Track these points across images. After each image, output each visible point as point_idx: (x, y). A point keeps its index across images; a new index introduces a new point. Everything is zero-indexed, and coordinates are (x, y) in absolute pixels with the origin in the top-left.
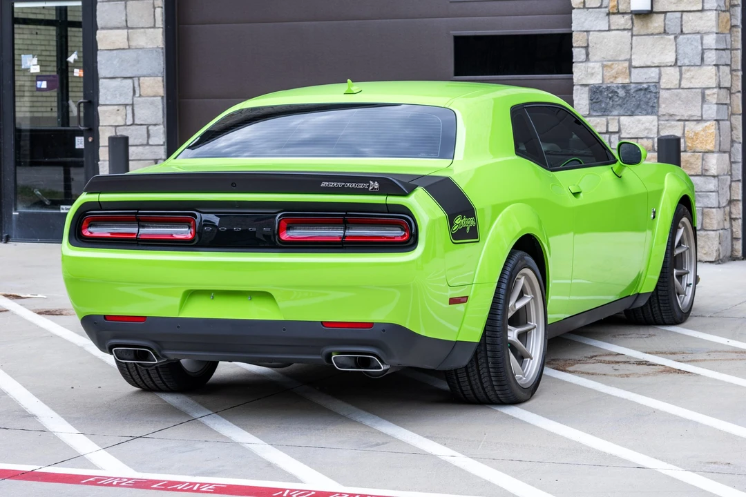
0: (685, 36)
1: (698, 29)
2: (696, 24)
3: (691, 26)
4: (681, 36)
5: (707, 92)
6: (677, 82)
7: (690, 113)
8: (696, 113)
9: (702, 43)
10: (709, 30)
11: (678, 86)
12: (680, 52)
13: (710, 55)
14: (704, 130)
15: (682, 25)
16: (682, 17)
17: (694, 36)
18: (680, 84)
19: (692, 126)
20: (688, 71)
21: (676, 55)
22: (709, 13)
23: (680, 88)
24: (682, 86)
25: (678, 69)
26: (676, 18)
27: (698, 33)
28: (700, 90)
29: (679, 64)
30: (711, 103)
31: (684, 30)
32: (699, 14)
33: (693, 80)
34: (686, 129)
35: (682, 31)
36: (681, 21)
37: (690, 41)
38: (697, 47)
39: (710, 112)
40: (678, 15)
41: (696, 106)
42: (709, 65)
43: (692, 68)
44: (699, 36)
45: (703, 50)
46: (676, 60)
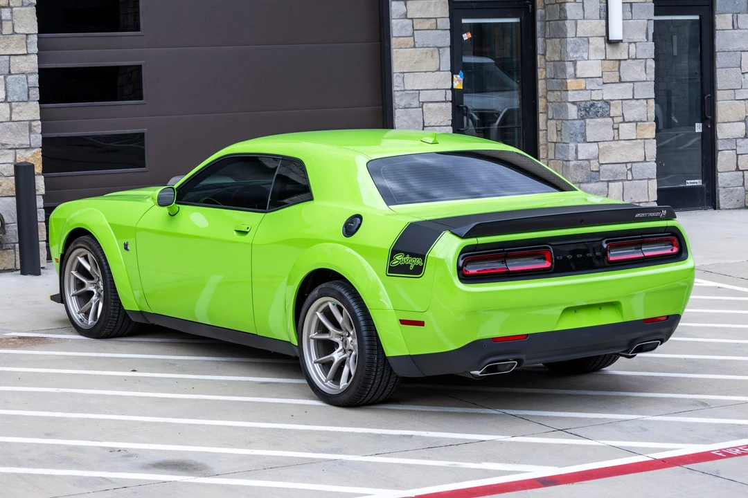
0: (13, 76)
1: (24, 70)
2: (22, 65)
3: (17, 67)
4: (10, 77)
5: (34, 123)
6: (8, 116)
7: (20, 142)
8: (25, 141)
9: (27, 82)
10: (32, 70)
11: (9, 120)
12: (9, 90)
13: (35, 92)
14: (32, 156)
15: (10, 67)
16: (9, 61)
17: (21, 76)
18: (11, 117)
19: (23, 154)
20: (17, 106)
21: (6, 93)
22: (32, 56)
23: (11, 121)
24: (13, 119)
25: (8, 104)
26: (5, 61)
27: (23, 73)
28: (28, 122)
29: (9, 100)
30: (37, 133)
31: (12, 71)
32: (24, 57)
33: (21, 114)
34: (18, 156)
35: (10, 72)
36: (9, 64)
37: (17, 81)
38: (23, 85)
39: (37, 140)
40: (7, 58)
41: (24, 136)
42: (34, 101)
43: (21, 103)
44: (24, 76)
45: (29, 87)
46: (6, 97)
